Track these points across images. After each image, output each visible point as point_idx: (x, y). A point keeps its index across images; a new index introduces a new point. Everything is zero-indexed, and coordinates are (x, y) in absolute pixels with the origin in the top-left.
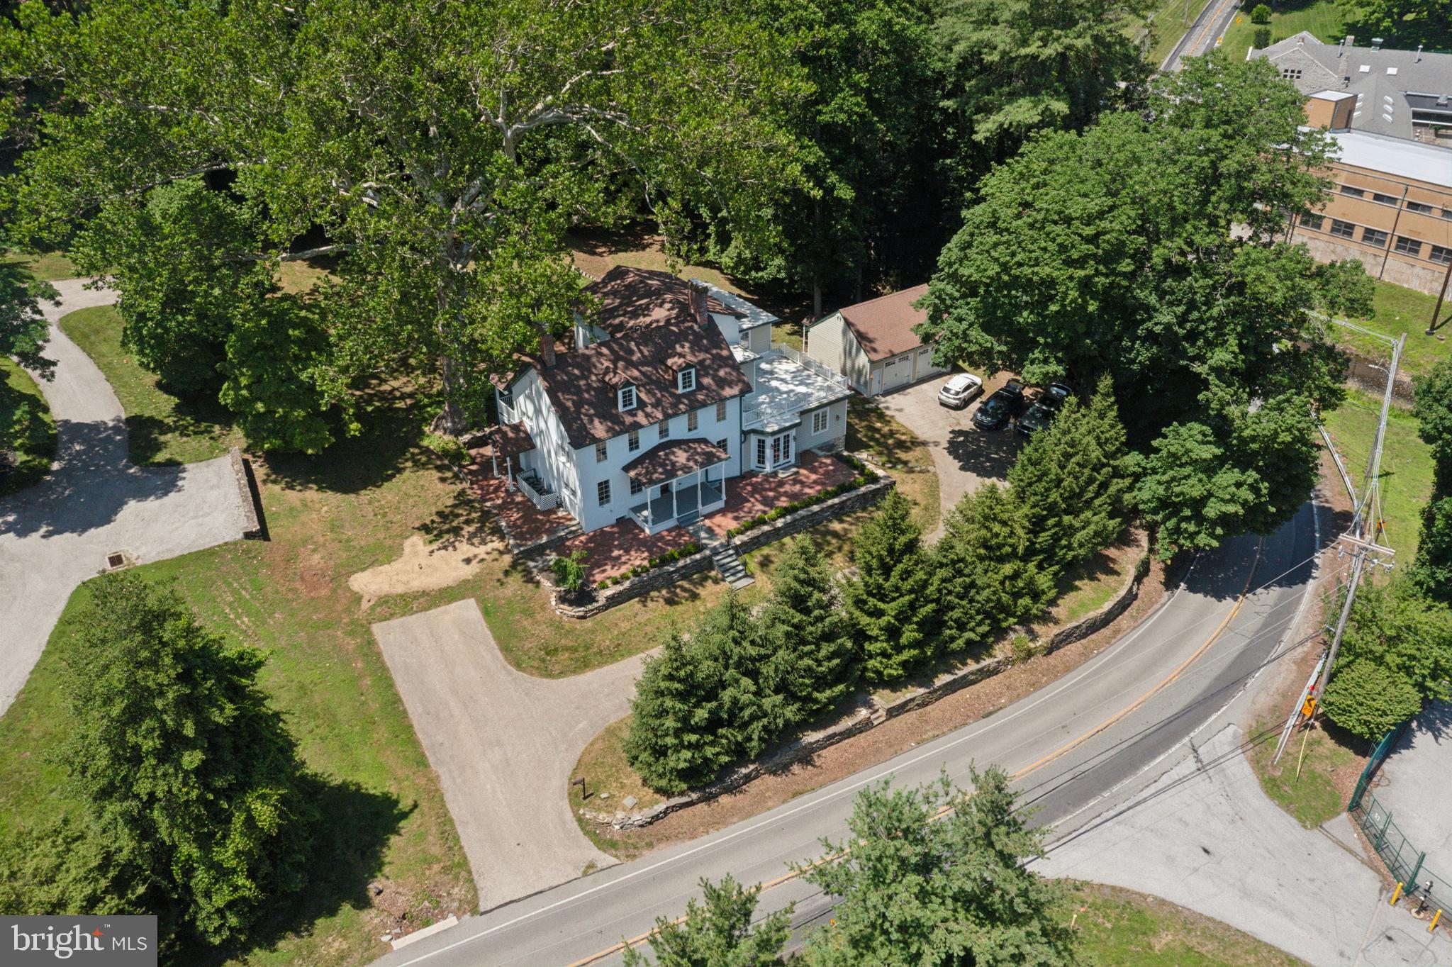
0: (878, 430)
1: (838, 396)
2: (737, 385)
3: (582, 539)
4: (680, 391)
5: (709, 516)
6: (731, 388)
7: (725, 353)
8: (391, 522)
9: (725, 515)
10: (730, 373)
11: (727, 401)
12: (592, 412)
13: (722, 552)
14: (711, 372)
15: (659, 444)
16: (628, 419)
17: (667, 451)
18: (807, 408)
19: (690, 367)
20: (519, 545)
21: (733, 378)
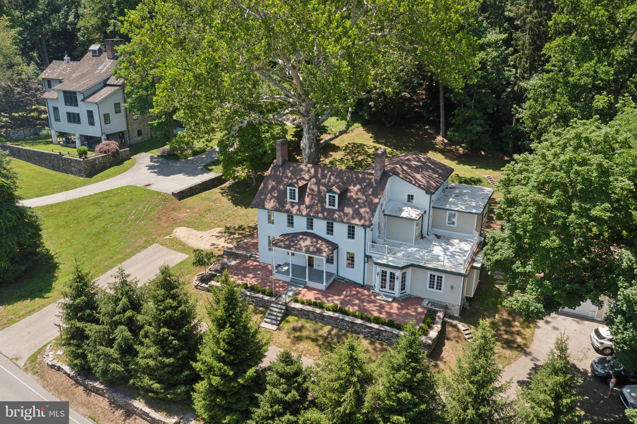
0: (510, 326)
1: (453, 270)
2: (365, 221)
3: (255, 263)
4: (327, 206)
5: (310, 289)
6: (360, 220)
7: (376, 201)
8: (226, 220)
9: (318, 294)
10: (368, 213)
11: (356, 227)
12: (276, 195)
13: (279, 304)
14: (357, 206)
15: (306, 232)
16: (288, 206)
17: (305, 237)
18: (422, 264)
19: (335, 193)
20: (231, 249)
21: (367, 216)
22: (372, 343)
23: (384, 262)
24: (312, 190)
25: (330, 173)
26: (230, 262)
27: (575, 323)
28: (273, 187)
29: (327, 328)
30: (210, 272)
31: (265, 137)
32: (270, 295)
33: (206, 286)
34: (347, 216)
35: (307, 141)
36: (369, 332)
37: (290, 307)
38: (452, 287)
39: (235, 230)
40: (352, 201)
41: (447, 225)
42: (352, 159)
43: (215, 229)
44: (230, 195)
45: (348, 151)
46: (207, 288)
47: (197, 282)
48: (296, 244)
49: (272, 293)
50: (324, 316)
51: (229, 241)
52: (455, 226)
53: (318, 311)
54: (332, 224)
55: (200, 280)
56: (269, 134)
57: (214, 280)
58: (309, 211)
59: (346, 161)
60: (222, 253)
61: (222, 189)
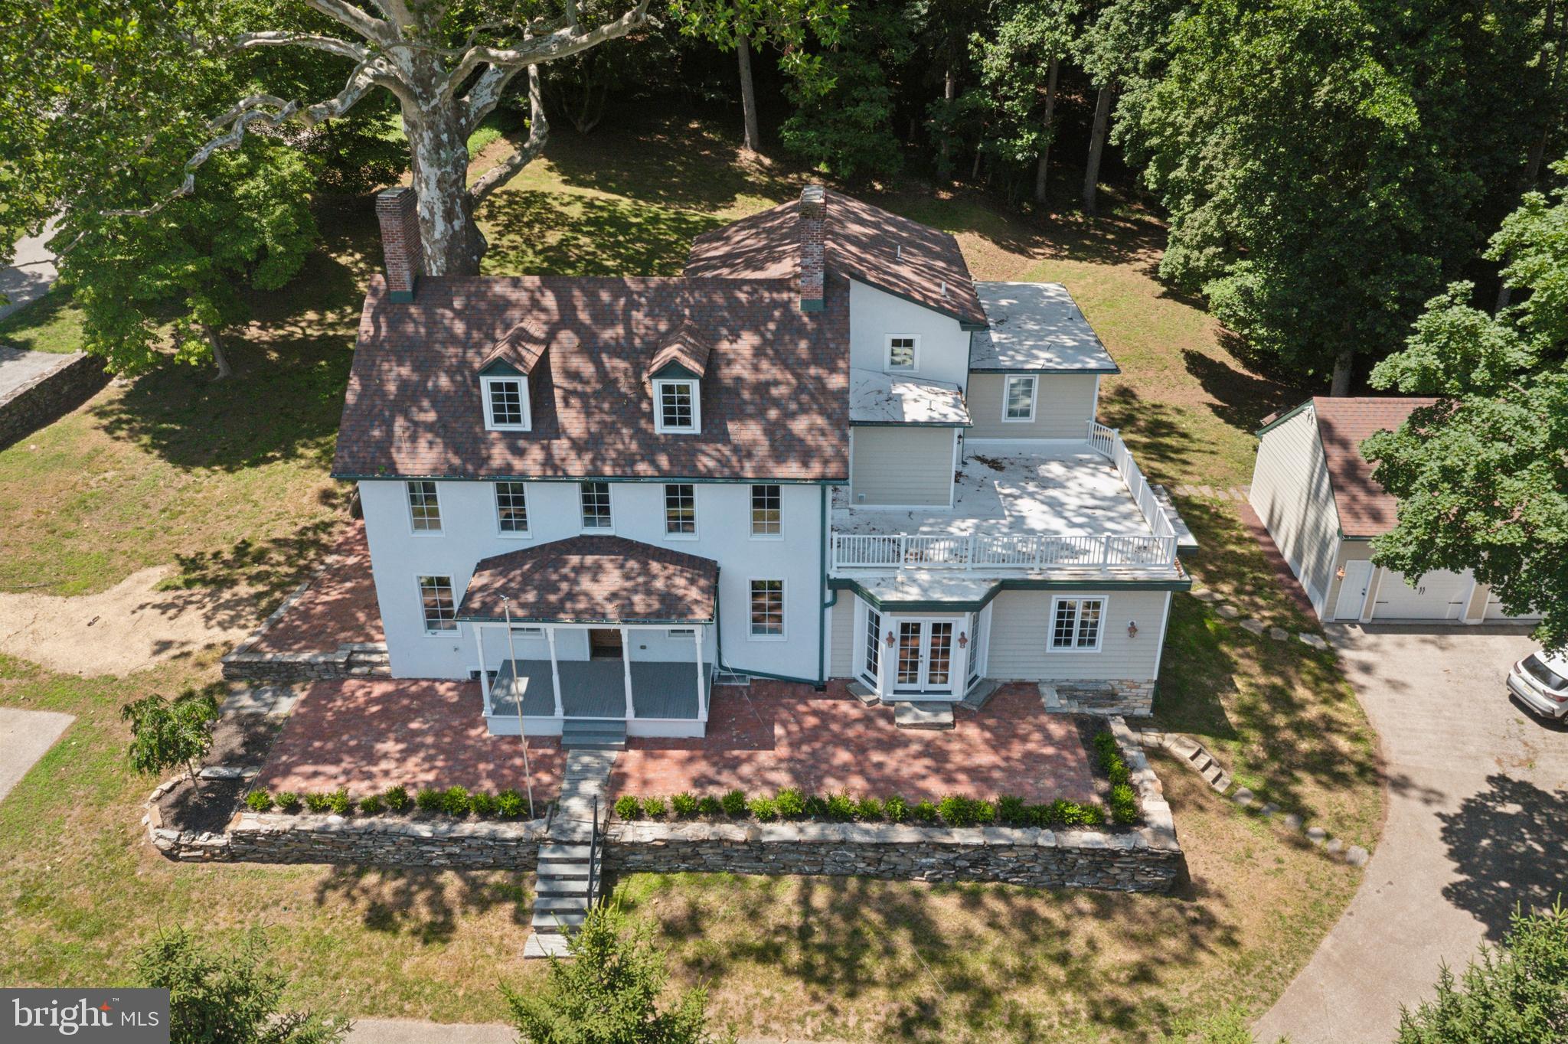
0: (1291, 706)
1: (1141, 575)
2: (826, 462)
3: (379, 689)
4: (659, 428)
5: (653, 746)
6: (805, 464)
7: (836, 382)
8: (167, 530)
9: (691, 760)
10: (823, 433)
11: (783, 489)
12: (431, 416)
13: (573, 844)
14: (773, 414)
15: (582, 537)
16: (499, 455)
17: (589, 559)
18: (1033, 576)
19: (690, 374)
20: (251, 649)
21: (827, 445)
22: (972, 901)
23: (913, 594)
24: (573, 375)
25: (622, 301)
26: (272, 706)
27: (1430, 649)
28: (403, 384)
29: (788, 889)
30: (205, 773)
31: (246, 196)
32: (518, 814)
33: (219, 841)
34: (749, 455)
35: (436, 193)
36: (947, 862)
37: (621, 845)
38: (1133, 629)
39: (226, 564)
40: (746, 395)
41: (1004, 418)
42: (528, 241)
43: (135, 576)
44: (145, 431)
45: (502, 218)
46: (223, 849)
47: (173, 834)
48: (571, 596)
49: (524, 804)
50: (763, 847)
51: (223, 615)
52: (1032, 418)
53: (737, 832)
54: (688, 491)
55: (176, 822)
56: (260, 181)
57: (243, 807)
58: (593, 461)
59: (512, 253)
60: (216, 672)
61: (101, 413)
